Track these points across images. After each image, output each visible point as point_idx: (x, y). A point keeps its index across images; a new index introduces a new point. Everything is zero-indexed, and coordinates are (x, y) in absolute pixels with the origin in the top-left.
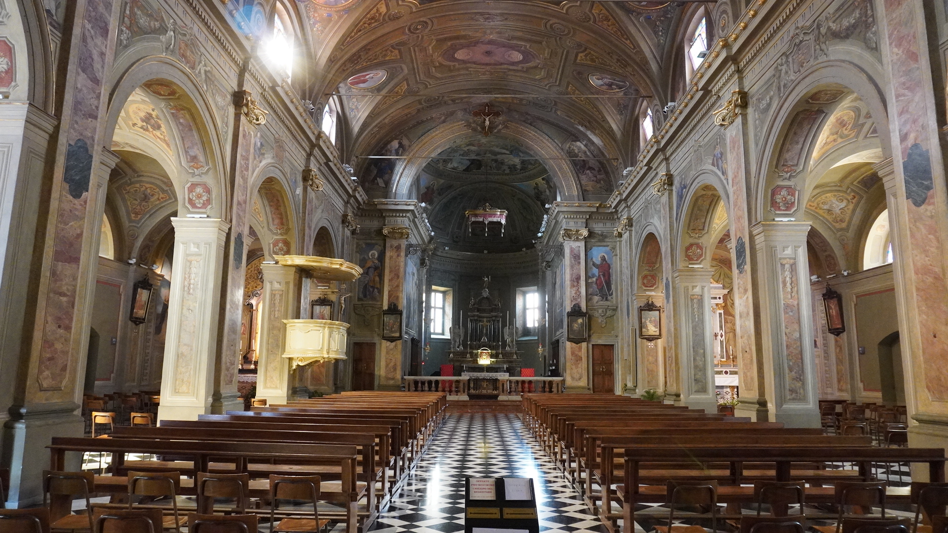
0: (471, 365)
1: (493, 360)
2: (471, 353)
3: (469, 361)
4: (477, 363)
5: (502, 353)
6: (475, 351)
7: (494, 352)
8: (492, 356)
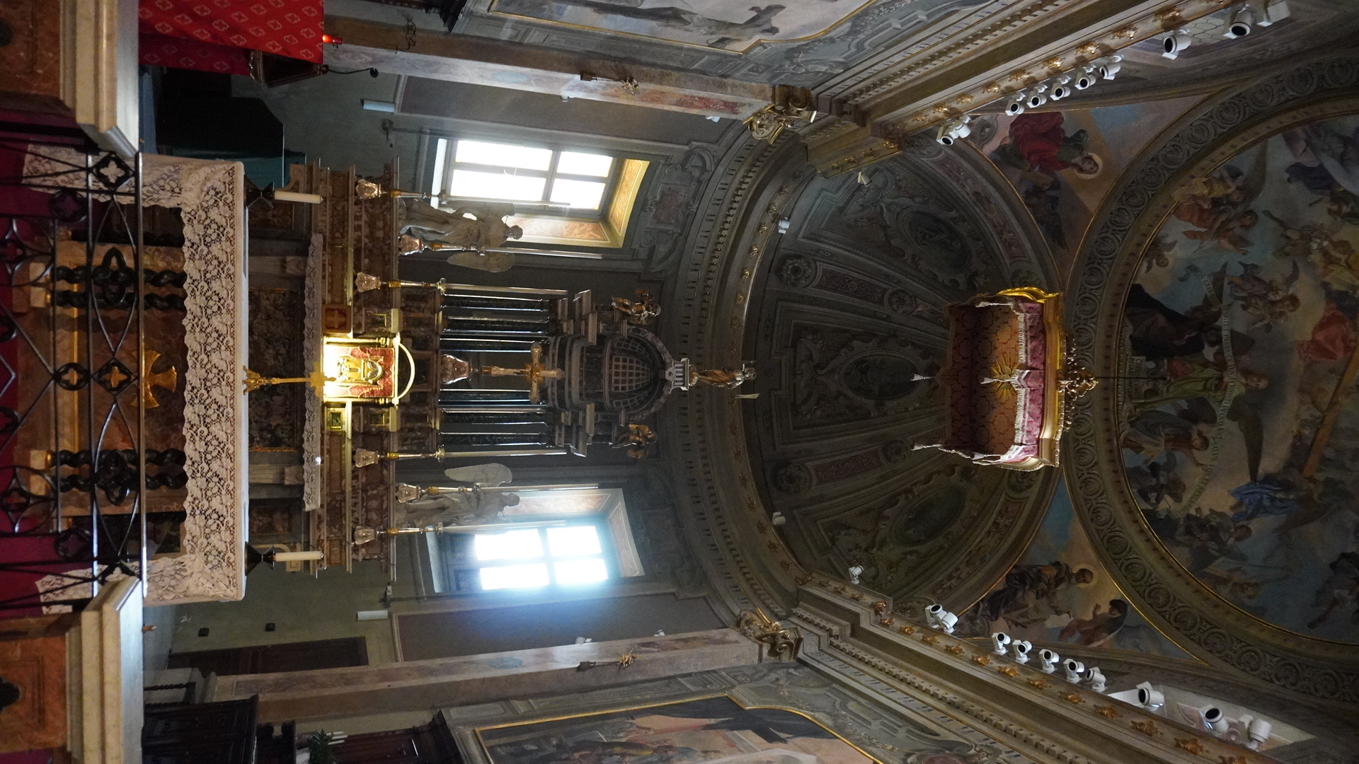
0: (317, 295)
1: (347, 414)
2: (382, 299)
3: (336, 287)
4: (330, 328)
5: (383, 463)
6: (394, 319)
7: (392, 422)
8: (367, 410)
